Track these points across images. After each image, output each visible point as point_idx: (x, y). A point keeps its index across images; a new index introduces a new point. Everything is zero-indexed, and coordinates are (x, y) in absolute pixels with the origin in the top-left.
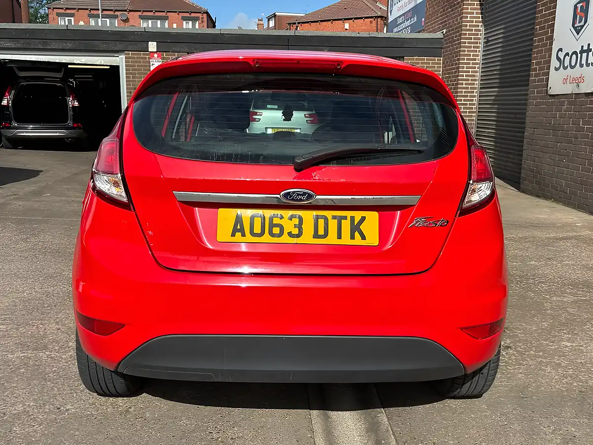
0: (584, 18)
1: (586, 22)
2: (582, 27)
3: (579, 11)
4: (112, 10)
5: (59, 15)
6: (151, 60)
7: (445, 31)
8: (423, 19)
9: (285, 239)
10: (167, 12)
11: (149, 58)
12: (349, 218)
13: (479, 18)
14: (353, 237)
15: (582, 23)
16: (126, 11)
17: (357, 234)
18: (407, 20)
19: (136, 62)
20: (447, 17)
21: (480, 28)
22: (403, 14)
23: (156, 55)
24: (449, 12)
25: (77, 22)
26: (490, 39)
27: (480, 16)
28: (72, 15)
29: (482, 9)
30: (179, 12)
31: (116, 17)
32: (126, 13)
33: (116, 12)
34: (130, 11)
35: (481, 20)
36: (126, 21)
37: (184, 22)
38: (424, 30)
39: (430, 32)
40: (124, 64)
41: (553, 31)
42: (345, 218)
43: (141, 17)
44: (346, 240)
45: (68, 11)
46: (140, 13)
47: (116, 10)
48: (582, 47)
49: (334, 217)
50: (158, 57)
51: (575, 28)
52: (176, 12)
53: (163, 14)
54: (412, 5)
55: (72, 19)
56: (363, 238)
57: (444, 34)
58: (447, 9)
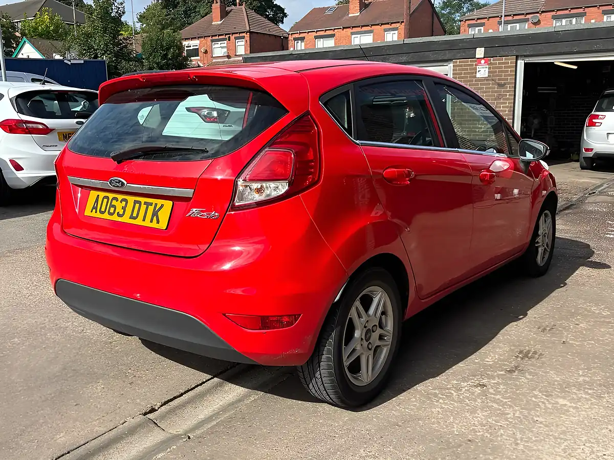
4: (523, 14)
5: (470, 26)
6: (478, 67)
9: (115, 218)
10: (585, 7)
11: (476, 65)
12: (154, 205)
14: (151, 221)
16: (538, 13)
17: (155, 218)
19: (463, 70)
23: (483, 61)
25: (486, 30)
28: (482, 25)
30: (600, 6)
31: (527, 20)
32: (538, 15)
33: (527, 16)
34: (543, 12)
36: (537, 23)
37: (605, 17)
40: (452, 72)
42: (151, 204)
43: (554, 18)
44: (147, 223)
45: (479, 21)
46: (554, 13)
47: (527, 14)
49: (145, 203)
50: (485, 63)
52: (596, 6)
53: (581, 11)
55: (482, 28)
56: (158, 222)
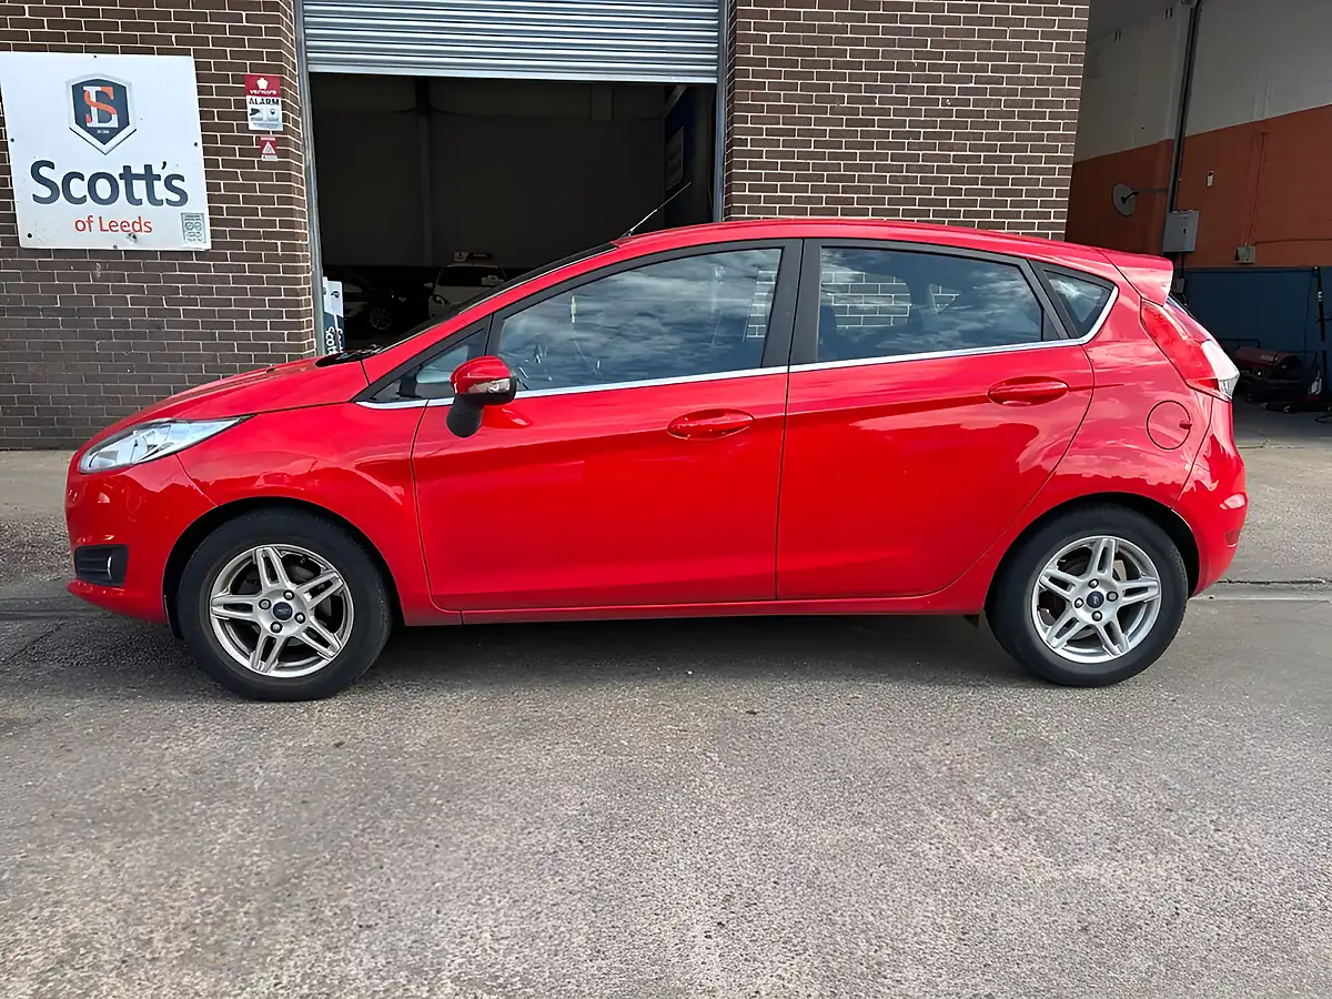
0: (115, 117)
1: (124, 123)
3: (94, 99)
15: (113, 124)
48: (128, 167)
51: (91, 131)
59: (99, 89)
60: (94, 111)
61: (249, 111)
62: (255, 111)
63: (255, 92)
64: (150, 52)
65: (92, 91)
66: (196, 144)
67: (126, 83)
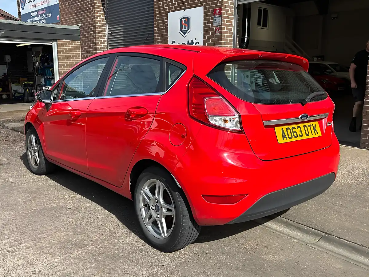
0: (187, 27)
1: (189, 28)
2: (187, 31)
3: (183, 23)
7: (80, 25)
8: (58, 16)
9: (299, 138)
13: (104, 19)
15: (186, 29)
17: (316, 132)
18: (42, 15)
20: (81, 16)
21: (105, 25)
22: (37, 11)
24: (82, 14)
26: (113, 32)
27: (105, 18)
29: (105, 14)
35: (105, 20)
38: (60, 23)
39: (66, 25)
41: (167, 32)
42: (311, 125)
44: (314, 136)
48: (188, 41)
49: (308, 126)
51: (182, 32)
54: (45, 6)
57: (80, 27)
58: (81, 12)
59: (185, 19)
60: (183, 26)
61: (214, 20)
62: (215, 20)
63: (216, 14)
64: (195, 7)
65: (183, 20)
66: (202, 32)
67: (189, 17)
